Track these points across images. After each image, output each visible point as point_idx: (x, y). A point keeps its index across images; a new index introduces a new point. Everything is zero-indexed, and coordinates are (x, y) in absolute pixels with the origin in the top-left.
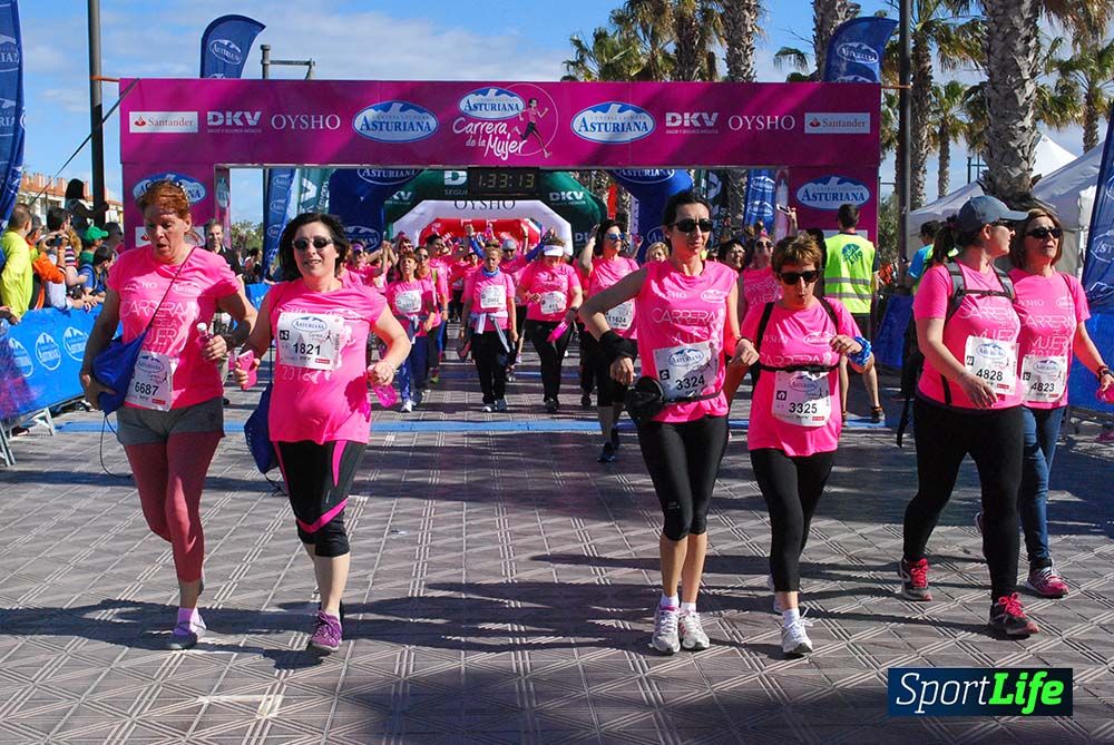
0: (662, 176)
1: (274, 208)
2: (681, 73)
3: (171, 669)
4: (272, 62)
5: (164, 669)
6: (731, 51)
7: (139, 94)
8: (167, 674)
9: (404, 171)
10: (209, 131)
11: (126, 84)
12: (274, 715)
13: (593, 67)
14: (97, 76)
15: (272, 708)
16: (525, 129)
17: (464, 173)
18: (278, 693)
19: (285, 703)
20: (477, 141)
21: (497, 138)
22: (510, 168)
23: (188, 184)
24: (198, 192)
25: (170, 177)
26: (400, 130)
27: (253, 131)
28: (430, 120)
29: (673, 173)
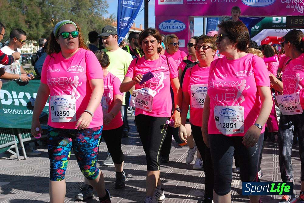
20: (291, 6)
21: (299, 5)
22: (303, 17)
23: (179, 23)
24: (182, 26)
25: (173, 21)
26: (260, 2)
27: (204, 3)
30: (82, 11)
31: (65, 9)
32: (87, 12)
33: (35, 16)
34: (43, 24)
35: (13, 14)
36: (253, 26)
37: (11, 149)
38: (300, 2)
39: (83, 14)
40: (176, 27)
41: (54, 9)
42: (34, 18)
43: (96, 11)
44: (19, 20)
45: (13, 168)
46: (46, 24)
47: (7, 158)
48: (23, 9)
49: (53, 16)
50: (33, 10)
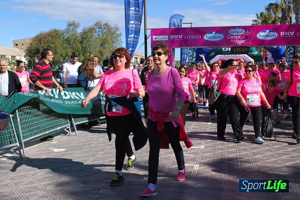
0: (278, 48)
1: (183, 57)
2: (283, 22)
3: (173, 158)
4: (183, 23)
5: (172, 158)
6: (296, 16)
7: (155, 32)
8: (173, 159)
9: (214, 48)
10: (171, 40)
11: (153, 30)
12: (198, 169)
13: (260, 21)
14: (146, 28)
15: (197, 167)
16: (246, 37)
17: (230, 48)
18: (198, 164)
19: (199, 167)
20: (233, 41)
21: (238, 40)
22: (241, 47)
26: (215, 38)
28: (222, 36)
29: (280, 47)
30: (107, 46)
31: (96, 44)
32: (110, 46)
33: (78, 49)
34: (82, 54)
35: (64, 48)
36: (211, 53)
37: (66, 129)
38: (239, 38)
39: (107, 47)
41: (89, 45)
42: (77, 50)
43: (115, 45)
44: (68, 52)
45: (67, 141)
46: (84, 54)
47: (63, 135)
48: (71, 45)
49: (89, 49)
50: (77, 46)
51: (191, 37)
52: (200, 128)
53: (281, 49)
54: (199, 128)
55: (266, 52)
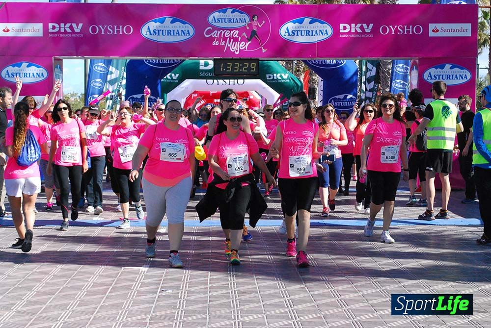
0: (338, 64)
7: (6, 12)
9: (173, 60)
16: (252, 35)
20: (220, 43)
21: (232, 40)
22: (240, 59)
23: (36, 68)
24: (42, 74)
25: (25, 64)
26: (171, 35)
27: (78, 35)
28: (190, 29)
29: (345, 62)
36: (168, 74)
38: (234, 37)
40: (31, 75)
51: (106, 30)
52: (116, 284)
53: (346, 69)
54: (111, 285)
55: (311, 75)
